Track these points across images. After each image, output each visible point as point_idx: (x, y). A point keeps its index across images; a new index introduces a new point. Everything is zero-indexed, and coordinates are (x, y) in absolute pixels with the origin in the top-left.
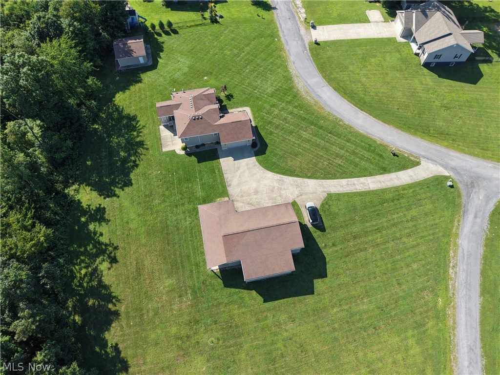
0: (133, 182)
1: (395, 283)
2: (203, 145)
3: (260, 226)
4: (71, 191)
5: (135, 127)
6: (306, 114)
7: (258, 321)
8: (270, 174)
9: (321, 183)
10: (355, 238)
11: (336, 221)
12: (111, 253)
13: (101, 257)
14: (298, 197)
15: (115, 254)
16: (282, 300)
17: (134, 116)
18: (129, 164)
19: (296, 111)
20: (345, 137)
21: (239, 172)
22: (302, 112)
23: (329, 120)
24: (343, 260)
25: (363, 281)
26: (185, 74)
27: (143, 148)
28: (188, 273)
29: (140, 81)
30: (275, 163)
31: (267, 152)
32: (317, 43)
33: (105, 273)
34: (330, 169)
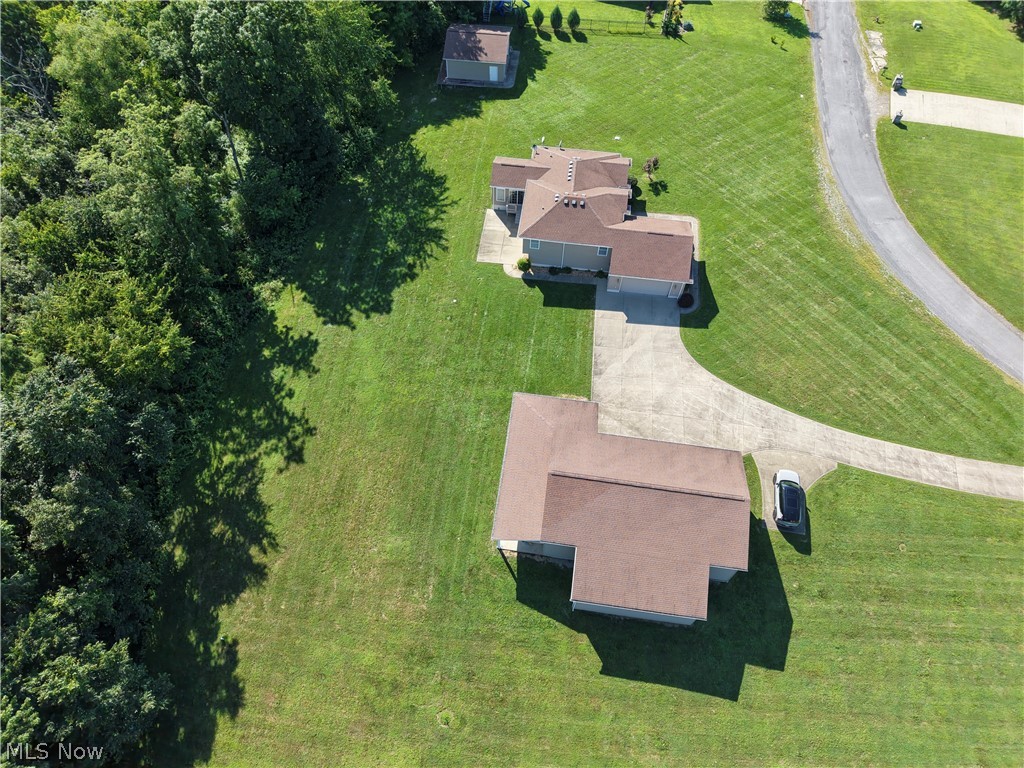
0: (394, 306)
1: (972, 756)
2: (568, 270)
3: (647, 481)
4: (264, 290)
5: (436, 199)
6: (832, 266)
7: (573, 712)
8: (704, 377)
9: (829, 435)
10: (886, 596)
11: (846, 537)
12: (296, 438)
13: (274, 441)
14: (760, 448)
15: (303, 442)
16: (649, 685)
17: (442, 178)
18: (398, 270)
19: (808, 253)
20: (919, 343)
21: (631, 350)
22: (823, 260)
23: (887, 295)
24: (838, 642)
25: (880, 716)
26: (575, 120)
27: (438, 245)
28: (443, 536)
29: (477, 115)
30: (724, 355)
31: (713, 325)
32: (898, 123)
33: (269, 475)
34: (861, 409)
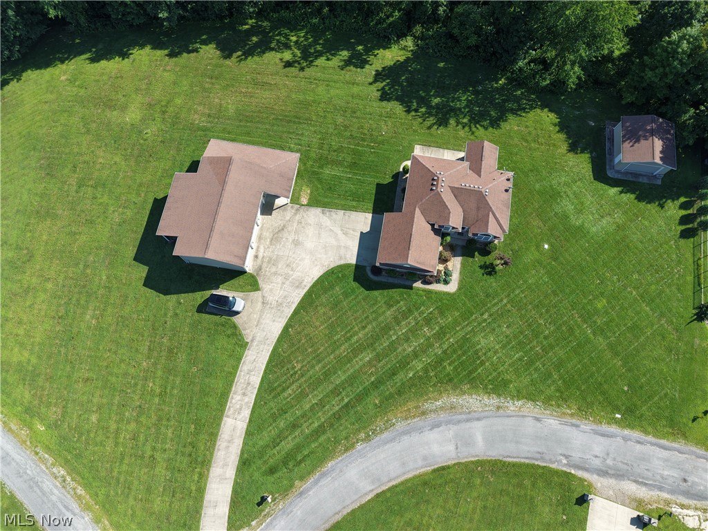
0: (384, 103)
4: (407, 42)
5: (478, 122)
6: (405, 380)
7: (140, 185)
8: (316, 273)
9: (268, 342)
10: (170, 351)
11: (204, 336)
12: (299, 64)
13: (299, 55)
14: (264, 298)
15: (296, 67)
17: (498, 126)
19: (418, 365)
20: (332, 426)
21: (339, 232)
22: (411, 375)
23: (376, 416)
24: (152, 318)
26: (566, 217)
27: (434, 124)
30: (332, 287)
31: (355, 285)
33: (279, 55)
34: (285, 369)
